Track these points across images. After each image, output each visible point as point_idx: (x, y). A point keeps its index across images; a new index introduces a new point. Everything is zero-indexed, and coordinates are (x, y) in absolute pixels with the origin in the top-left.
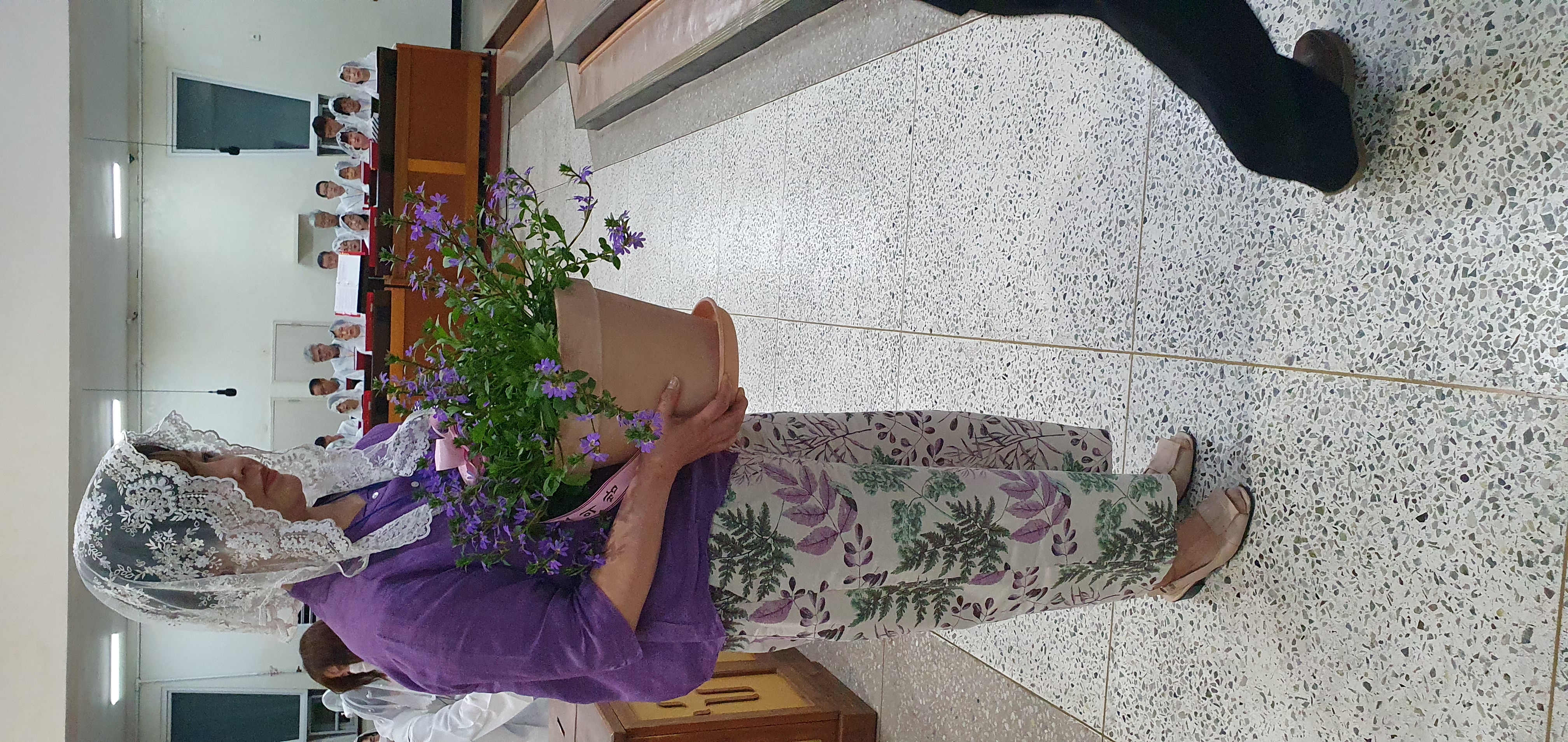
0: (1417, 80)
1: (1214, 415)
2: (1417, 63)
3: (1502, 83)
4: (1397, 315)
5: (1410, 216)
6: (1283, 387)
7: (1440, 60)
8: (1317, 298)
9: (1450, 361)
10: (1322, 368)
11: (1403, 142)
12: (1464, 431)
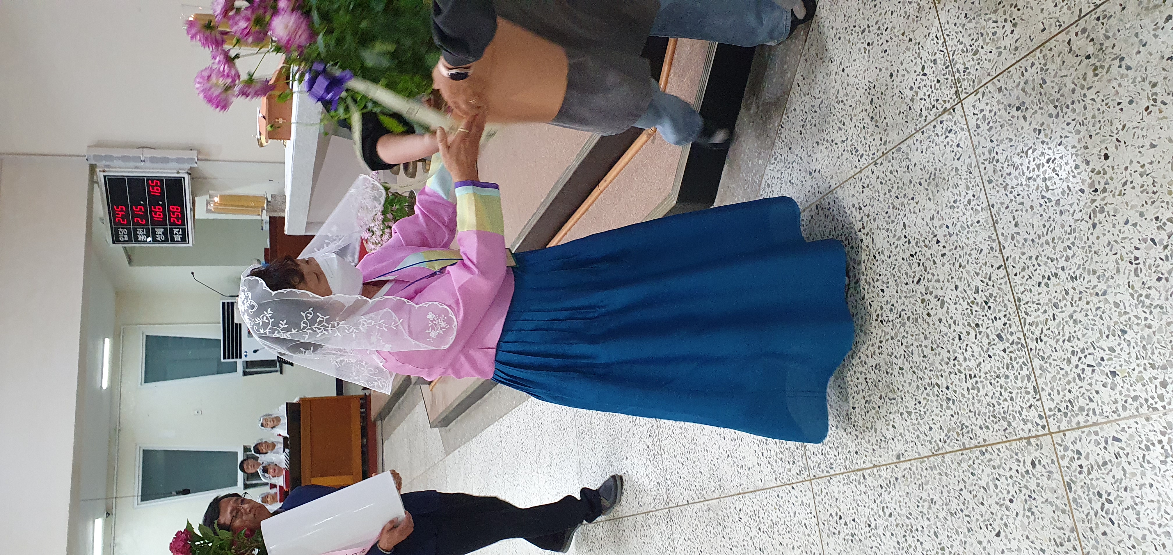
0: (914, 277)
1: (867, 506)
2: (911, 268)
3: (953, 269)
4: (945, 411)
5: (934, 352)
6: (899, 475)
7: (921, 264)
8: (902, 414)
9: (981, 431)
10: (917, 456)
11: (918, 312)
12: (1001, 471)
